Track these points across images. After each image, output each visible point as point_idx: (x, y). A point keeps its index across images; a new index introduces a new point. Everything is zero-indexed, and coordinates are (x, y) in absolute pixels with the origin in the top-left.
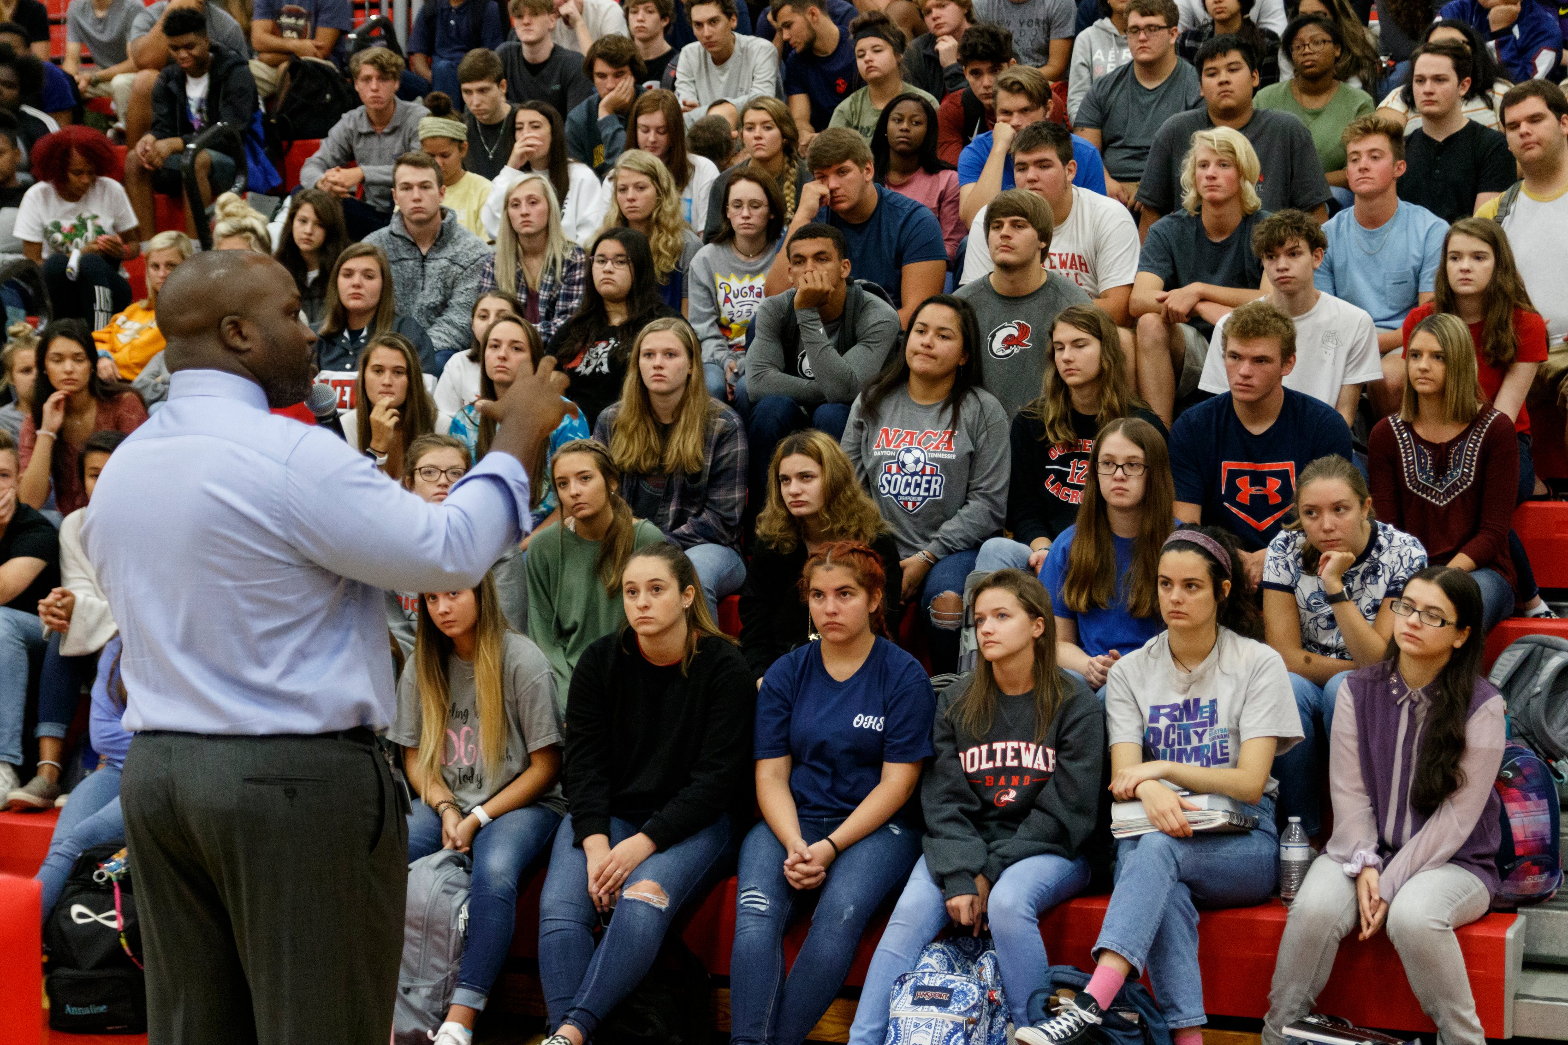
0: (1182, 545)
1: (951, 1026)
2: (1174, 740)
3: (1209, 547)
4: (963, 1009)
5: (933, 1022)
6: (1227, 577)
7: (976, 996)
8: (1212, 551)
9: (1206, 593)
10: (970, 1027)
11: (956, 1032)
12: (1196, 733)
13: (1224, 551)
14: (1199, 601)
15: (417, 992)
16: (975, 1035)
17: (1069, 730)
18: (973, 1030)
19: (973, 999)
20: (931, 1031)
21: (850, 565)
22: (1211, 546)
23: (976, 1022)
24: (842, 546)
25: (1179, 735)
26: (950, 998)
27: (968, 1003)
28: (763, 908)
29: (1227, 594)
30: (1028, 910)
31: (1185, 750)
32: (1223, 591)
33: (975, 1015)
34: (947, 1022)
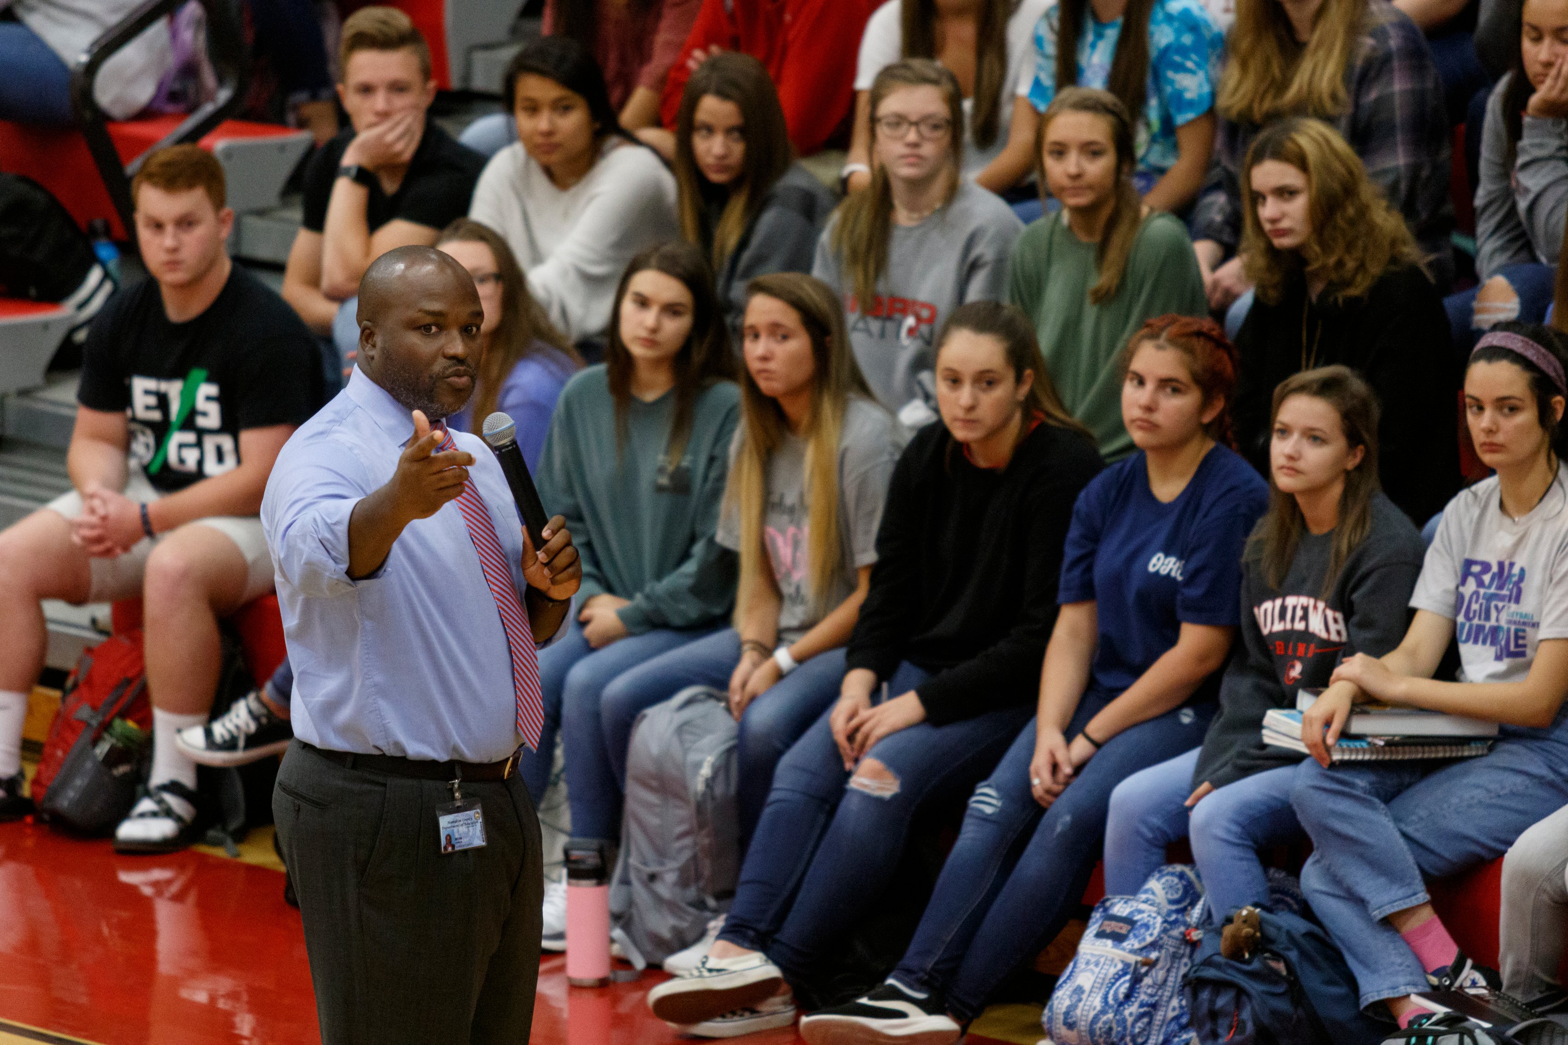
0: (1495, 353)
1: (1120, 966)
2: (1475, 612)
3: (1530, 354)
4: (1137, 946)
5: (1102, 960)
6: (1559, 392)
7: (1156, 932)
8: (1534, 359)
9: (1527, 417)
10: (1144, 970)
11: (1125, 974)
12: (1496, 607)
13: (1552, 358)
14: (1520, 429)
15: (663, 880)
16: (1147, 981)
17: (1355, 589)
18: (1146, 974)
19: (1151, 935)
20: (1097, 970)
21: (1189, 350)
22: (1532, 352)
23: (1152, 964)
24: (1188, 324)
25: (1481, 605)
26: (1129, 932)
27: (1144, 939)
28: (989, 810)
29: (1559, 416)
30: (1229, 831)
31: (1483, 627)
32: (1553, 411)
33: (1154, 955)
34: (1117, 960)
